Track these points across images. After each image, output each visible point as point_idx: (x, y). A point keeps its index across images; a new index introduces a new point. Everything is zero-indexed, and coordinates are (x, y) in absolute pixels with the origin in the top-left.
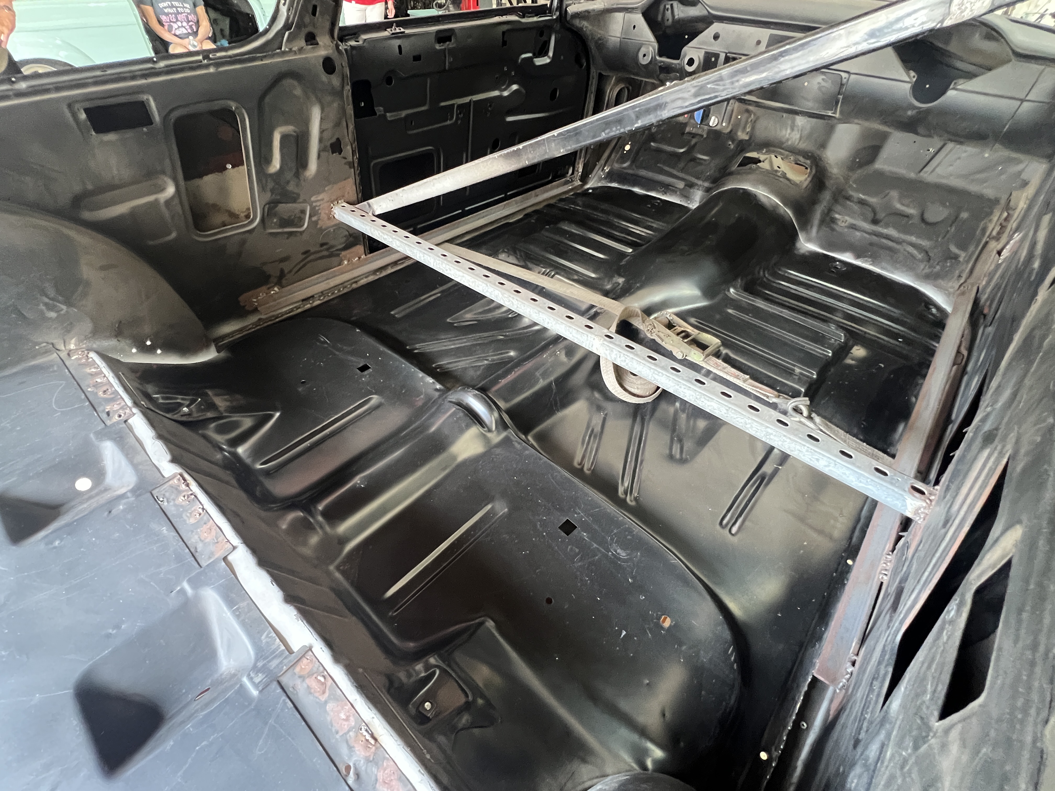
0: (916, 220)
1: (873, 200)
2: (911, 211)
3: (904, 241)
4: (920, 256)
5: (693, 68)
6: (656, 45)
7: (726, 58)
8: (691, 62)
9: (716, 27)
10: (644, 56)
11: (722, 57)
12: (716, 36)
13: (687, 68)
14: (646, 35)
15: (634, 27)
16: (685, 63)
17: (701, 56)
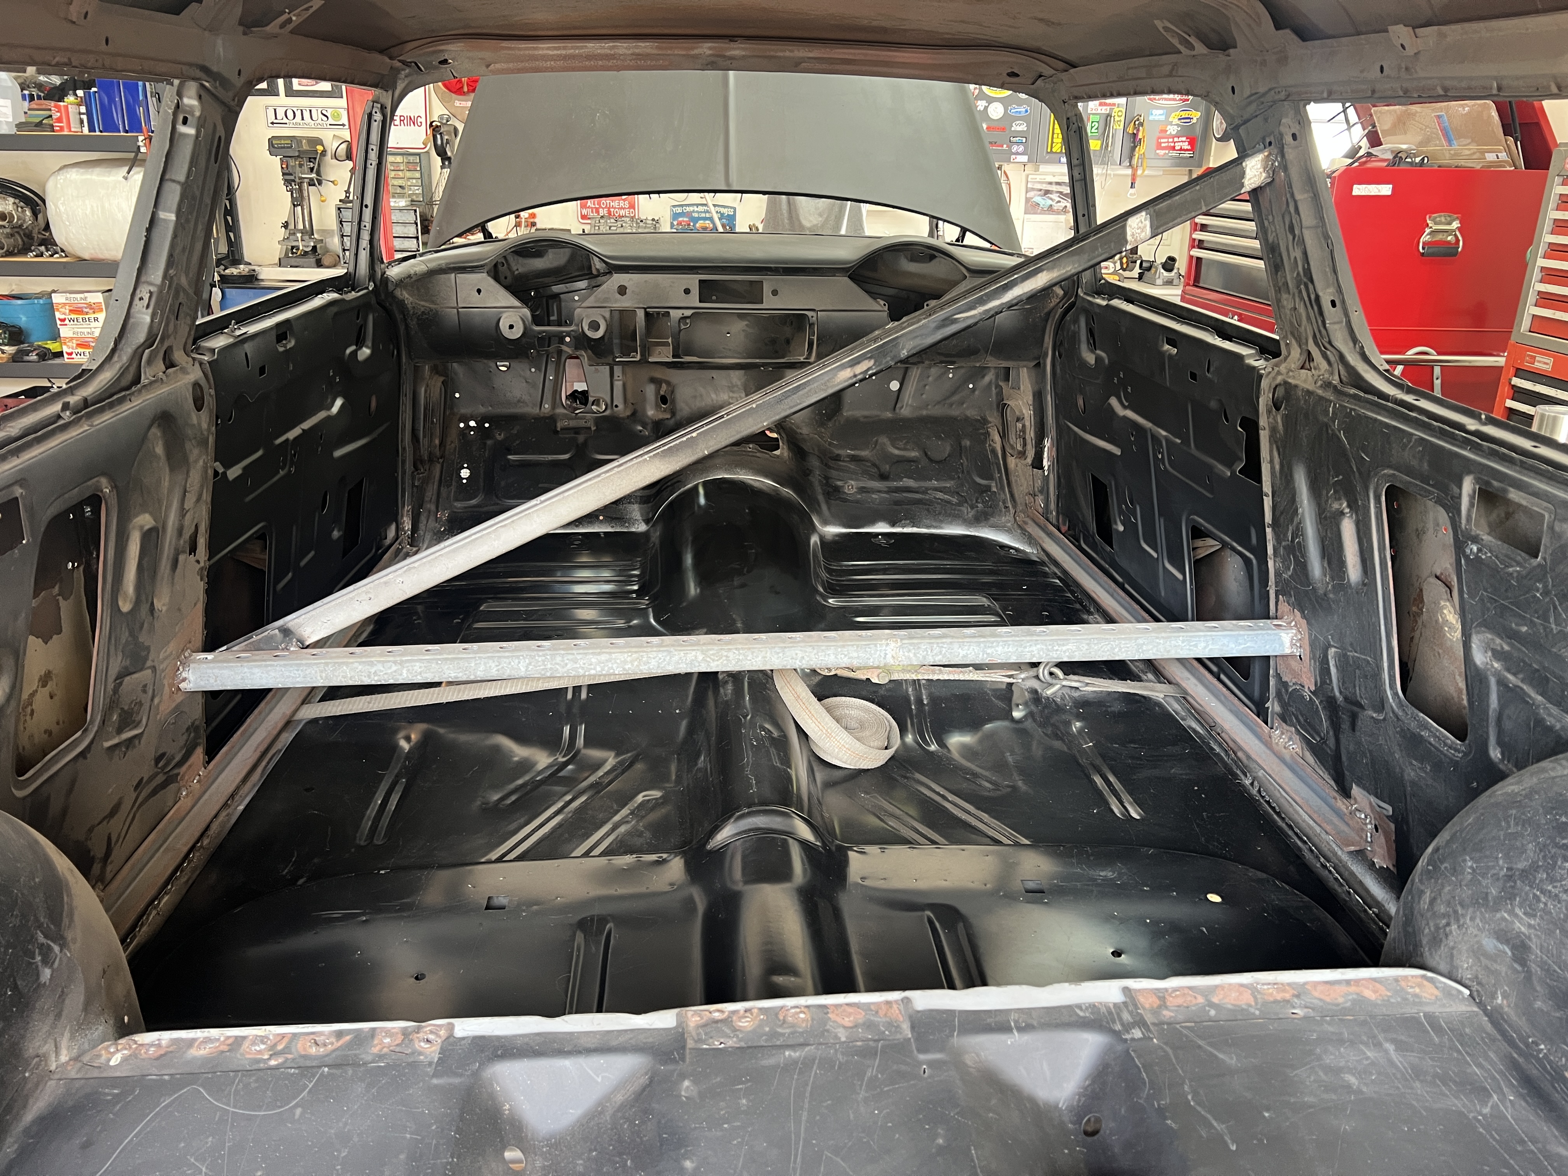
0: (924, 462)
1: (864, 453)
2: (914, 454)
3: (927, 489)
4: (955, 500)
5: (600, 334)
6: (526, 312)
7: (647, 314)
8: (595, 326)
9: (619, 279)
10: (511, 327)
11: (641, 314)
12: (622, 290)
13: (590, 334)
14: (506, 299)
15: (479, 291)
16: (586, 328)
17: (607, 315)
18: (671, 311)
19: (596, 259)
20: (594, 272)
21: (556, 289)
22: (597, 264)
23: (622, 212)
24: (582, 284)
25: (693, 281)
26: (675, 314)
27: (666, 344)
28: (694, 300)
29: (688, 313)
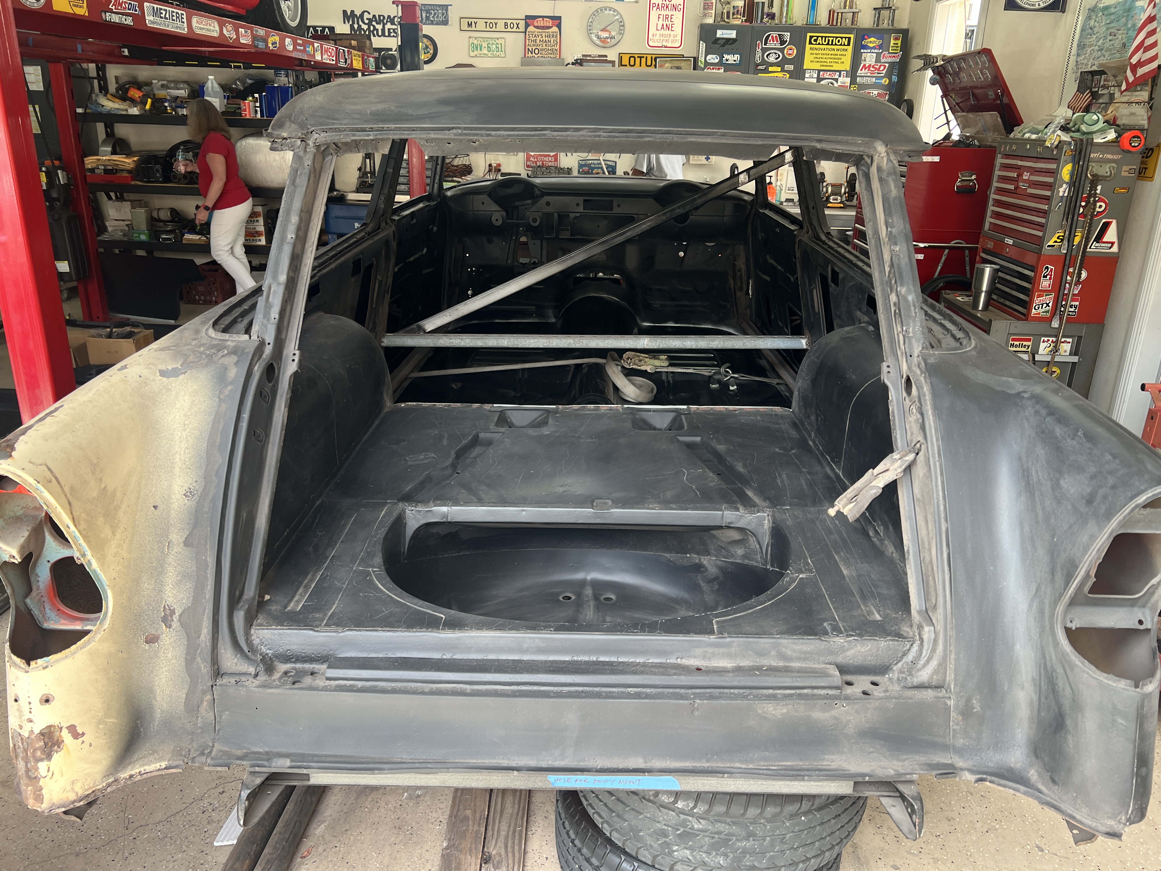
0: (694, 293)
1: (664, 288)
3: (695, 306)
4: (708, 311)
5: (537, 224)
6: (504, 213)
7: (559, 215)
8: (535, 220)
9: (546, 198)
10: (497, 220)
11: (556, 215)
12: (548, 204)
13: (532, 224)
14: (494, 207)
15: (483, 203)
16: (531, 221)
17: (541, 216)
18: (571, 214)
19: (536, 189)
20: (535, 195)
21: (517, 204)
22: (537, 192)
23: (550, 164)
24: (529, 202)
25: (580, 200)
26: (572, 215)
27: (567, 230)
28: (581, 209)
29: (578, 215)
